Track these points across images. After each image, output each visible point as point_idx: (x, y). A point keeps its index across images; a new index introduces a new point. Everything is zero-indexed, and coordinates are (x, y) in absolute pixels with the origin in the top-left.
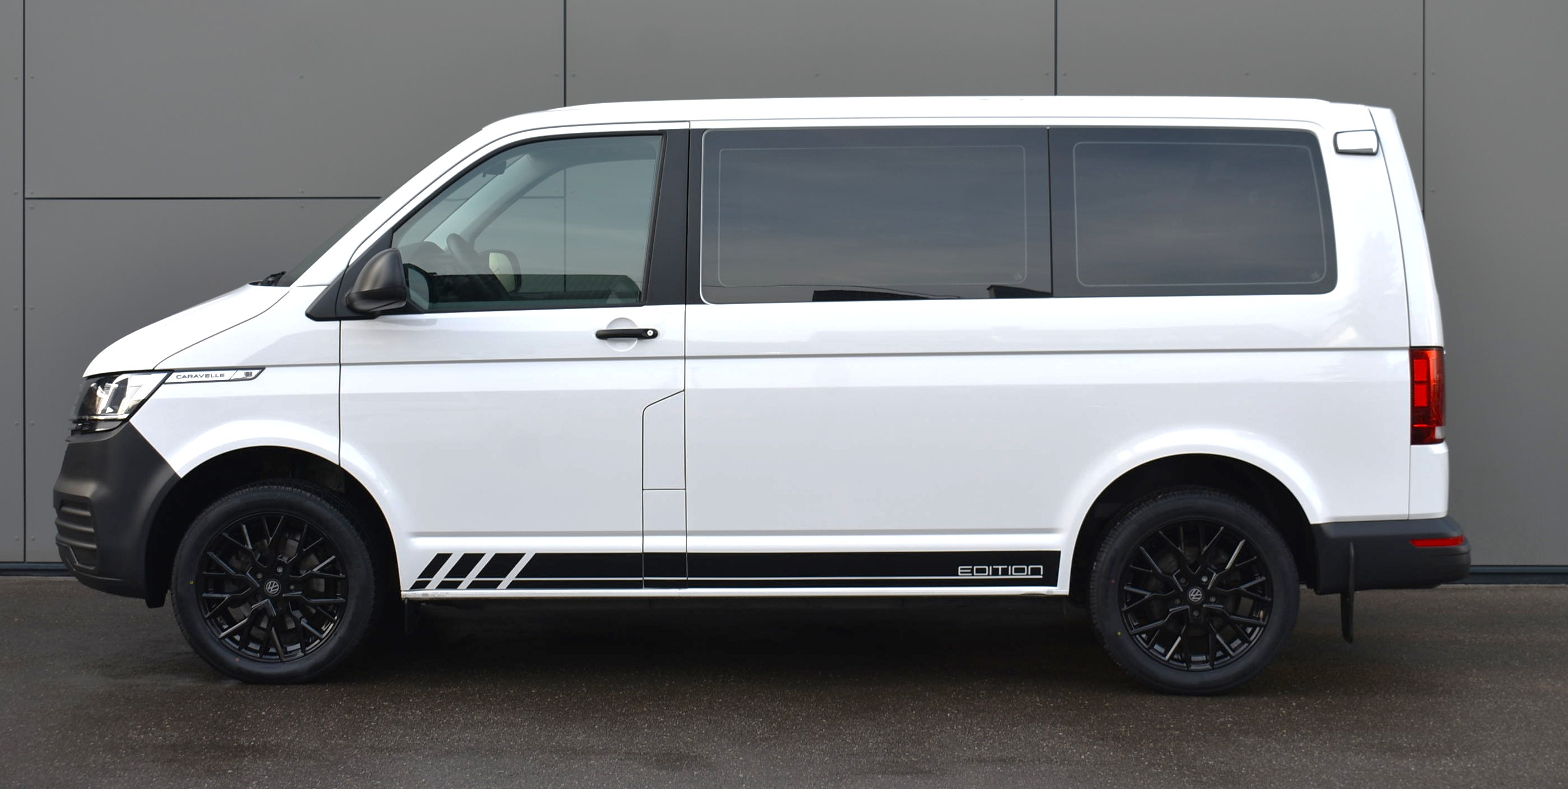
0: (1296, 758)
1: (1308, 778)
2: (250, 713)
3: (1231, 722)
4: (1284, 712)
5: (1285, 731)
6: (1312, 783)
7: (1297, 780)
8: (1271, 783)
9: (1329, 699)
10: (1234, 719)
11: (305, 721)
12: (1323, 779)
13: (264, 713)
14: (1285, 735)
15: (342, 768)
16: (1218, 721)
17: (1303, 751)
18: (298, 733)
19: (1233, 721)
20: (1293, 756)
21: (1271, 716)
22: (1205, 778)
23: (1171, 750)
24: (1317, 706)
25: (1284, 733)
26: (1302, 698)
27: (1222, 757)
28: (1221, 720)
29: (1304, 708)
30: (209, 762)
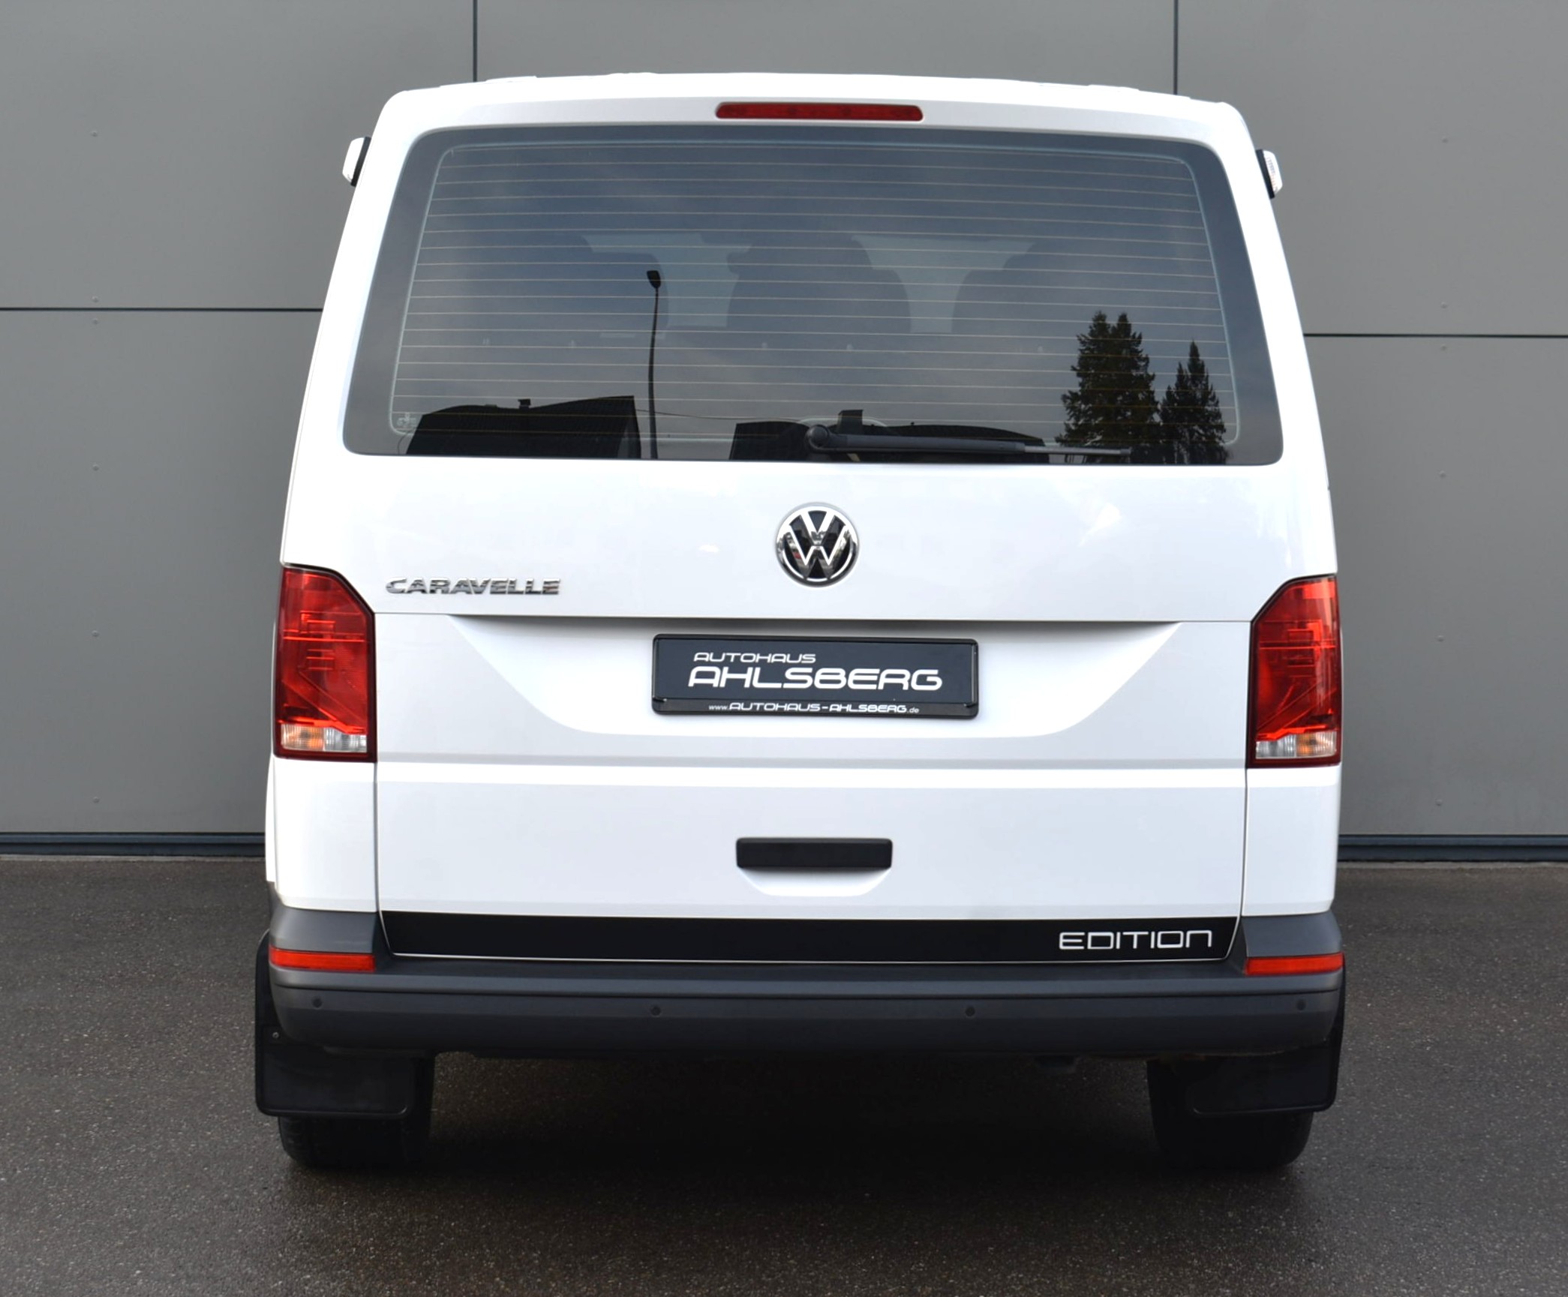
0: (1522, 1090)
1: (1539, 1115)
2: (66, 1035)
3: (1431, 1044)
4: (1502, 1031)
5: (1505, 1055)
6: (1545, 1121)
7: (1525, 1118)
8: (1490, 1122)
9: (1562, 1015)
10: (1434, 1040)
11: (146, 1046)
12: (1562, 1116)
13: (86, 1035)
14: (1505, 1061)
15: (213, 1105)
16: (1412, 1042)
17: (1531, 1080)
18: (140, 1062)
19: (1433, 1042)
20: (1518, 1087)
21: (1485, 1037)
22: (1400, 1116)
23: (1351, 1080)
24: (1546, 1023)
25: (1503, 1058)
26: (1526, 1013)
27: (1422, 1090)
28: (1416, 1041)
29: (1529, 1025)
30: (25, 1099)
